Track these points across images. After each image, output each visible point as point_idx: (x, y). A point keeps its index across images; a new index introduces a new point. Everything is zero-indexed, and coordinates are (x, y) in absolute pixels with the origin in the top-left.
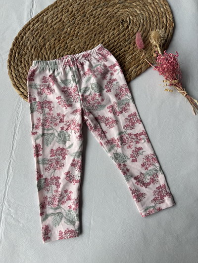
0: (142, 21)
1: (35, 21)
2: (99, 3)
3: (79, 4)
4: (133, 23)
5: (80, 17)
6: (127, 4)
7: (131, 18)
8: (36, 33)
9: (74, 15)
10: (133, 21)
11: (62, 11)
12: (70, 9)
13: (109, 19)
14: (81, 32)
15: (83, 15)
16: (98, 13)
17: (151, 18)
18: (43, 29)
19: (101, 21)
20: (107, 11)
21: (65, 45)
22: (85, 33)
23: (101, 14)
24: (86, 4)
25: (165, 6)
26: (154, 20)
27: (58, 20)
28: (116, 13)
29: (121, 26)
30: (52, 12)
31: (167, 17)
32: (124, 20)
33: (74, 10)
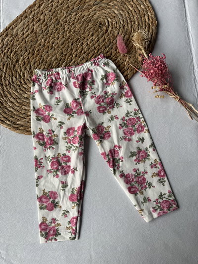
0: (122, 22)
1: (4, 36)
2: (72, 7)
3: (50, 11)
4: (112, 25)
5: (53, 25)
6: (103, 5)
7: (109, 20)
8: (7, 48)
9: (46, 24)
10: (112, 23)
11: (33, 20)
12: (41, 17)
13: (85, 23)
14: (56, 42)
15: (57, 22)
16: (73, 19)
17: (132, 18)
18: (14, 43)
19: (77, 27)
20: (83, 15)
21: (40, 59)
22: (60, 43)
23: (76, 20)
24: (58, 10)
25: (146, 3)
26: (135, 19)
27: (29, 31)
28: (92, 17)
29: (99, 30)
30: (22, 23)
31: (148, 15)
32: (103, 23)
33: (46, 18)
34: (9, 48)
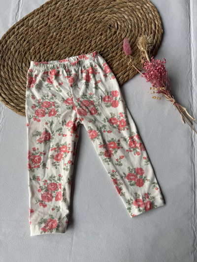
0: (130, 27)
1: (20, 25)
2: (86, 7)
3: (66, 9)
4: (121, 28)
5: (66, 22)
6: (115, 9)
7: (119, 23)
8: (21, 37)
9: (60, 20)
10: (121, 26)
11: (48, 15)
12: (57, 13)
13: (96, 24)
14: (68, 36)
15: (70, 19)
16: (85, 18)
17: (140, 24)
18: (28, 33)
19: (88, 26)
20: (95, 16)
21: (50, 50)
22: (71, 38)
23: (88, 19)
24: (73, 9)
25: (154, 13)
26: (143, 26)
27: (44, 24)
28: (103, 18)
29: (108, 31)
30: (38, 16)
31: (155, 23)
32: (112, 26)
33: (61, 14)
34: (23, 37)
